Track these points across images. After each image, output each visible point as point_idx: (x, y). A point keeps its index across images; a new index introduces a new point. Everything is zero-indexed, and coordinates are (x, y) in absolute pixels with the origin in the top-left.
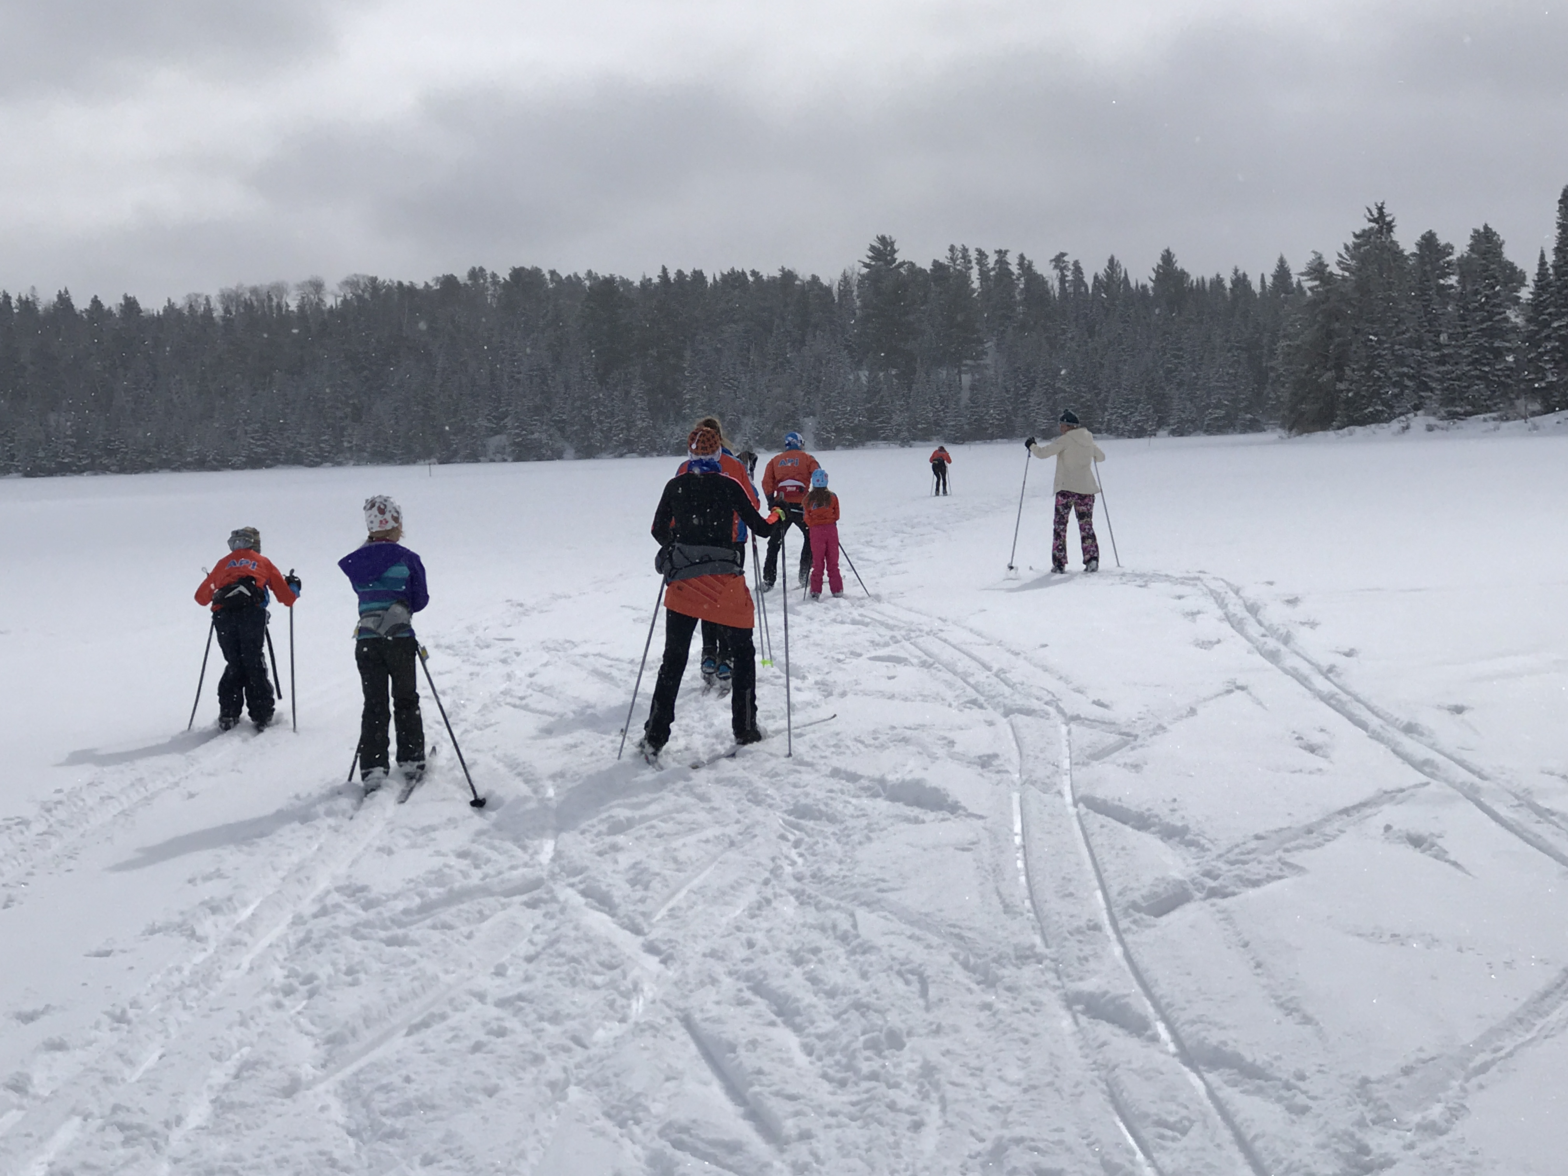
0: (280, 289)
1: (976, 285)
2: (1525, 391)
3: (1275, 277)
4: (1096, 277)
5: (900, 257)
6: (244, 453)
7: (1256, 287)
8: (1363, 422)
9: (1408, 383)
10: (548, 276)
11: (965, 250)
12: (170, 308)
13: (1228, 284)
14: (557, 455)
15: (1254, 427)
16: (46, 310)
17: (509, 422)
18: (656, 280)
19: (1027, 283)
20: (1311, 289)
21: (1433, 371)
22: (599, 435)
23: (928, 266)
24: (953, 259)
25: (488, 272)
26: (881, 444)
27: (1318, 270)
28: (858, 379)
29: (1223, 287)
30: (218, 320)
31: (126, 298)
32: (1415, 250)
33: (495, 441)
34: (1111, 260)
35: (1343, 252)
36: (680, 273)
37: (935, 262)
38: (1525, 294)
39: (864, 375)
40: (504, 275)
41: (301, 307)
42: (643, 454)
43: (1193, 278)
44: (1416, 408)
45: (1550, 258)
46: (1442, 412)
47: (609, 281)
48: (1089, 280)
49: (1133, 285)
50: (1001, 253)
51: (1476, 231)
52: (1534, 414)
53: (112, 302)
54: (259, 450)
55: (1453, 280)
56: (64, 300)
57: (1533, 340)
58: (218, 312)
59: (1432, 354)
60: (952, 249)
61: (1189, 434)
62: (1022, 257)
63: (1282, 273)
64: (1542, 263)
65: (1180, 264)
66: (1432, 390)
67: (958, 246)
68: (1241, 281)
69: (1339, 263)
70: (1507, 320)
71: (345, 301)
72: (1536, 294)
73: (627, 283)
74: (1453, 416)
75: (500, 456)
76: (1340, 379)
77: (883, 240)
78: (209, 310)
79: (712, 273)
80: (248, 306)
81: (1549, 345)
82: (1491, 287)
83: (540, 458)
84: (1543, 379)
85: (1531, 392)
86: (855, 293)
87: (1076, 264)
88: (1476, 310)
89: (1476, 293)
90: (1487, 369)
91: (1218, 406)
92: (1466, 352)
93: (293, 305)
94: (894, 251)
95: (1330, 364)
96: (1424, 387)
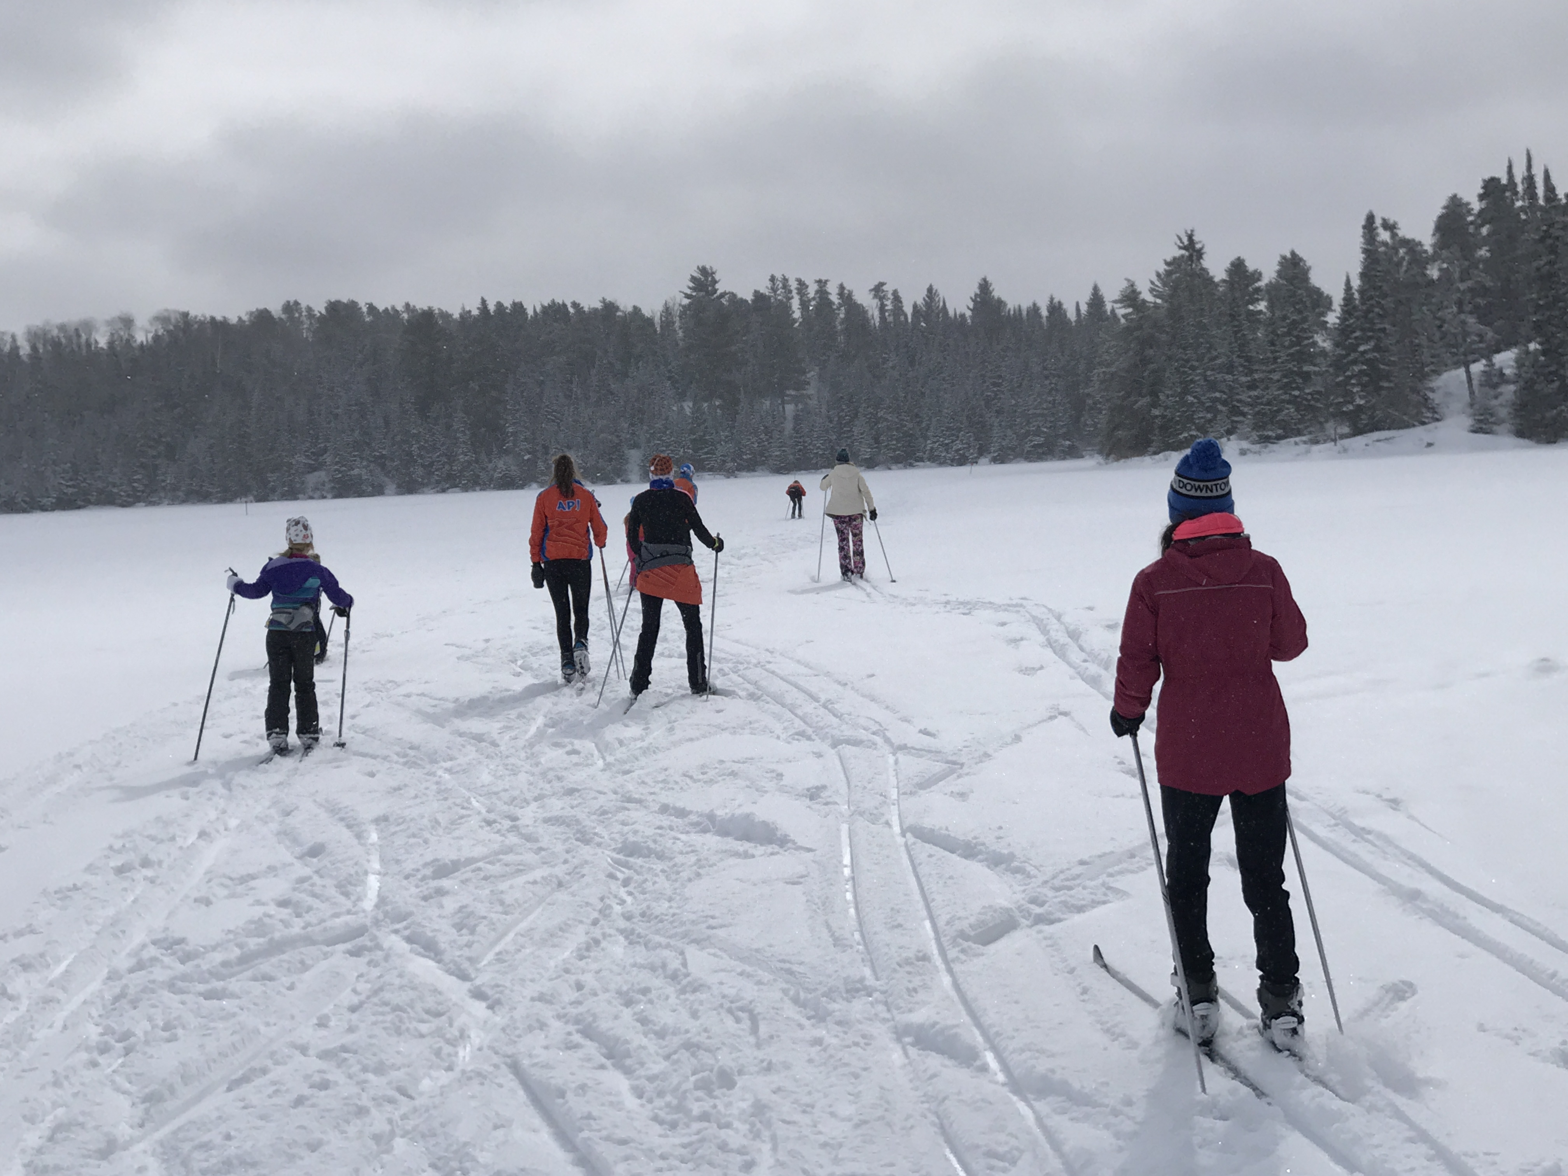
0: (88, 326)
1: (797, 314)
2: (1334, 415)
3: (1090, 305)
4: (915, 306)
5: (721, 288)
6: (53, 494)
7: (1072, 315)
9: (1220, 407)
10: (365, 309)
11: (785, 280)
13: (1044, 313)
14: (378, 491)
15: (1072, 453)
17: (328, 458)
18: (475, 312)
19: (847, 312)
20: (1124, 316)
21: (1245, 396)
22: (420, 471)
23: (749, 297)
24: (774, 290)
25: (303, 305)
27: (1131, 297)
28: (682, 408)
29: (1040, 317)
30: (25, 359)
32: (1225, 276)
33: (312, 479)
34: (930, 290)
35: (1155, 279)
36: (499, 305)
37: (757, 294)
38: (1332, 318)
39: (688, 406)
40: (320, 308)
41: (111, 344)
42: (466, 489)
43: (1010, 306)
44: (1229, 432)
45: (1356, 283)
46: (1255, 435)
47: (428, 315)
48: (908, 309)
49: (951, 313)
50: (822, 283)
51: (1284, 257)
52: (1343, 437)
54: (70, 490)
55: (1262, 306)
57: (1339, 365)
58: (25, 349)
59: (1244, 379)
60: (773, 279)
61: (1010, 461)
62: (842, 287)
63: (1097, 300)
64: (1348, 287)
65: (998, 292)
66: (1244, 414)
67: (779, 276)
68: (1056, 309)
69: (1152, 291)
70: (1315, 344)
71: (156, 338)
72: (1343, 319)
73: (446, 316)
74: (1266, 440)
75: (319, 493)
76: (1154, 405)
77: (703, 271)
78: (15, 349)
79: (533, 304)
80: (56, 344)
81: (1356, 369)
82: (1300, 312)
83: (361, 494)
84: (1351, 402)
85: (1340, 416)
86: (677, 324)
87: (895, 293)
88: (1284, 335)
89: (1284, 318)
90: (1296, 393)
91: (1038, 433)
92: (1276, 376)
93: (102, 342)
94: (715, 282)
95: (1144, 391)
96: (1236, 411)
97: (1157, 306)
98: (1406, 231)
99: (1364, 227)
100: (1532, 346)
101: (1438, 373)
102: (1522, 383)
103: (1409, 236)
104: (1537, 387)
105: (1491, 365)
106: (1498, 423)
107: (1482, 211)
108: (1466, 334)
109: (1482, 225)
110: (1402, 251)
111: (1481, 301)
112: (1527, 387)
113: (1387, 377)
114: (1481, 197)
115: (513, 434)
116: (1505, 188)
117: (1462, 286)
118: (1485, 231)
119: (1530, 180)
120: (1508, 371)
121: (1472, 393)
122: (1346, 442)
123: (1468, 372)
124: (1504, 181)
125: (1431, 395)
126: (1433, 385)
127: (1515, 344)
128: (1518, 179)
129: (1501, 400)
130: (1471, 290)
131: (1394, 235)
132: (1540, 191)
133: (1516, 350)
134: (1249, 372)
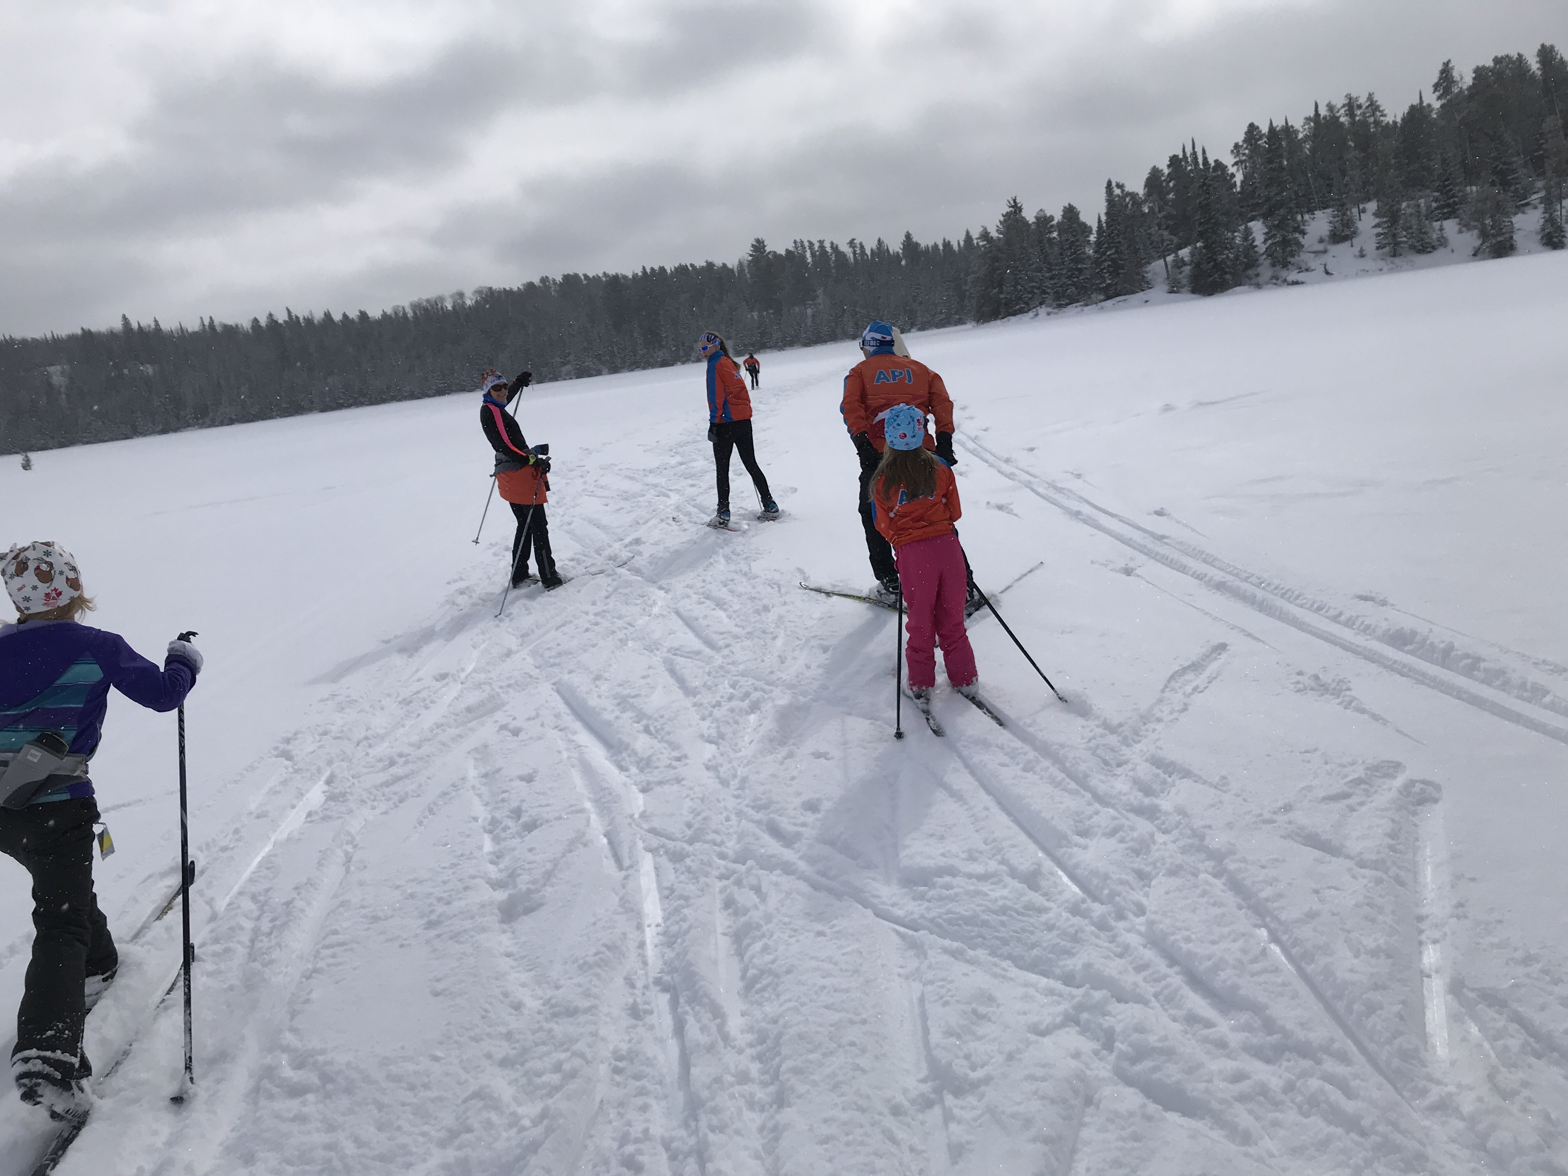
0: (442, 299)
1: (810, 260)
2: (1096, 290)
3: (965, 241)
4: (872, 250)
5: (768, 249)
6: (434, 388)
7: (956, 248)
8: (1014, 314)
9: (1036, 291)
10: (583, 277)
11: (802, 242)
12: (385, 315)
13: (941, 248)
14: (599, 373)
15: (960, 322)
16: (318, 322)
17: (571, 357)
18: (640, 274)
19: (836, 256)
20: (983, 246)
21: (1048, 283)
22: (619, 360)
23: (783, 253)
24: (796, 248)
25: (550, 278)
26: (768, 350)
27: (985, 235)
28: (753, 316)
29: (939, 249)
30: (411, 319)
31: (361, 312)
32: (1034, 220)
33: (565, 369)
34: (879, 240)
35: (999, 224)
36: (652, 269)
37: (787, 250)
38: (1093, 238)
39: (755, 314)
40: (559, 279)
41: (454, 307)
42: (644, 368)
43: (922, 245)
44: (1041, 304)
45: (1104, 218)
46: (1054, 304)
47: (616, 278)
48: (868, 252)
49: (891, 252)
50: (821, 242)
51: (1065, 207)
52: (1101, 301)
53: (353, 314)
54: (442, 385)
55: (1055, 234)
56: (328, 315)
57: (1097, 262)
58: (410, 314)
59: (1047, 275)
60: (795, 242)
61: (928, 329)
62: (832, 243)
63: (968, 238)
64: (1100, 221)
65: (915, 239)
66: (1048, 293)
67: (798, 240)
68: (947, 245)
69: (997, 231)
70: (1084, 253)
71: (477, 302)
72: (1098, 238)
73: (625, 277)
74: (1060, 306)
75: (569, 376)
76: (1001, 293)
77: (758, 241)
78: (405, 314)
79: (669, 267)
80: (426, 310)
81: (1106, 264)
82: (1075, 236)
83: (590, 376)
84: (1104, 282)
85: (1100, 290)
86: (746, 271)
87: (861, 244)
88: (1068, 249)
89: (1067, 240)
90: (1075, 280)
91: (941, 313)
92: (1064, 272)
93: (449, 306)
94: (764, 246)
95: (995, 285)
96: (1044, 292)
97: (999, 239)
98: (1129, 188)
99: (1107, 188)
100: (1198, 244)
101: (1149, 263)
102: (1193, 265)
103: (1130, 191)
104: (1202, 266)
105: (1177, 256)
106: (1182, 287)
107: (1169, 174)
108: (1163, 241)
109: (1170, 181)
110: (1127, 200)
111: (1170, 222)
112: (1197, 266)
113: (1122, 267)
114: (1169, 166)
115: (666, 337)
116: (1181, 160)
117: (1160, 215)
118: (1171, 184)
119: (1194, 153)
120: (1186, 259)
121: (1167, 272)
122: (1103, 304)
123: (1165, 261)
124: (1181, 156)
125: (1146, 275)
126: (1147, 269)
127: (1190, 245)
128: (1188, 155)
129: (1184, 274)
130: (1164, 217)
131: (1123, 191)
132: (1200, 160)
133: (1190, 247)
134: (1050, 270)
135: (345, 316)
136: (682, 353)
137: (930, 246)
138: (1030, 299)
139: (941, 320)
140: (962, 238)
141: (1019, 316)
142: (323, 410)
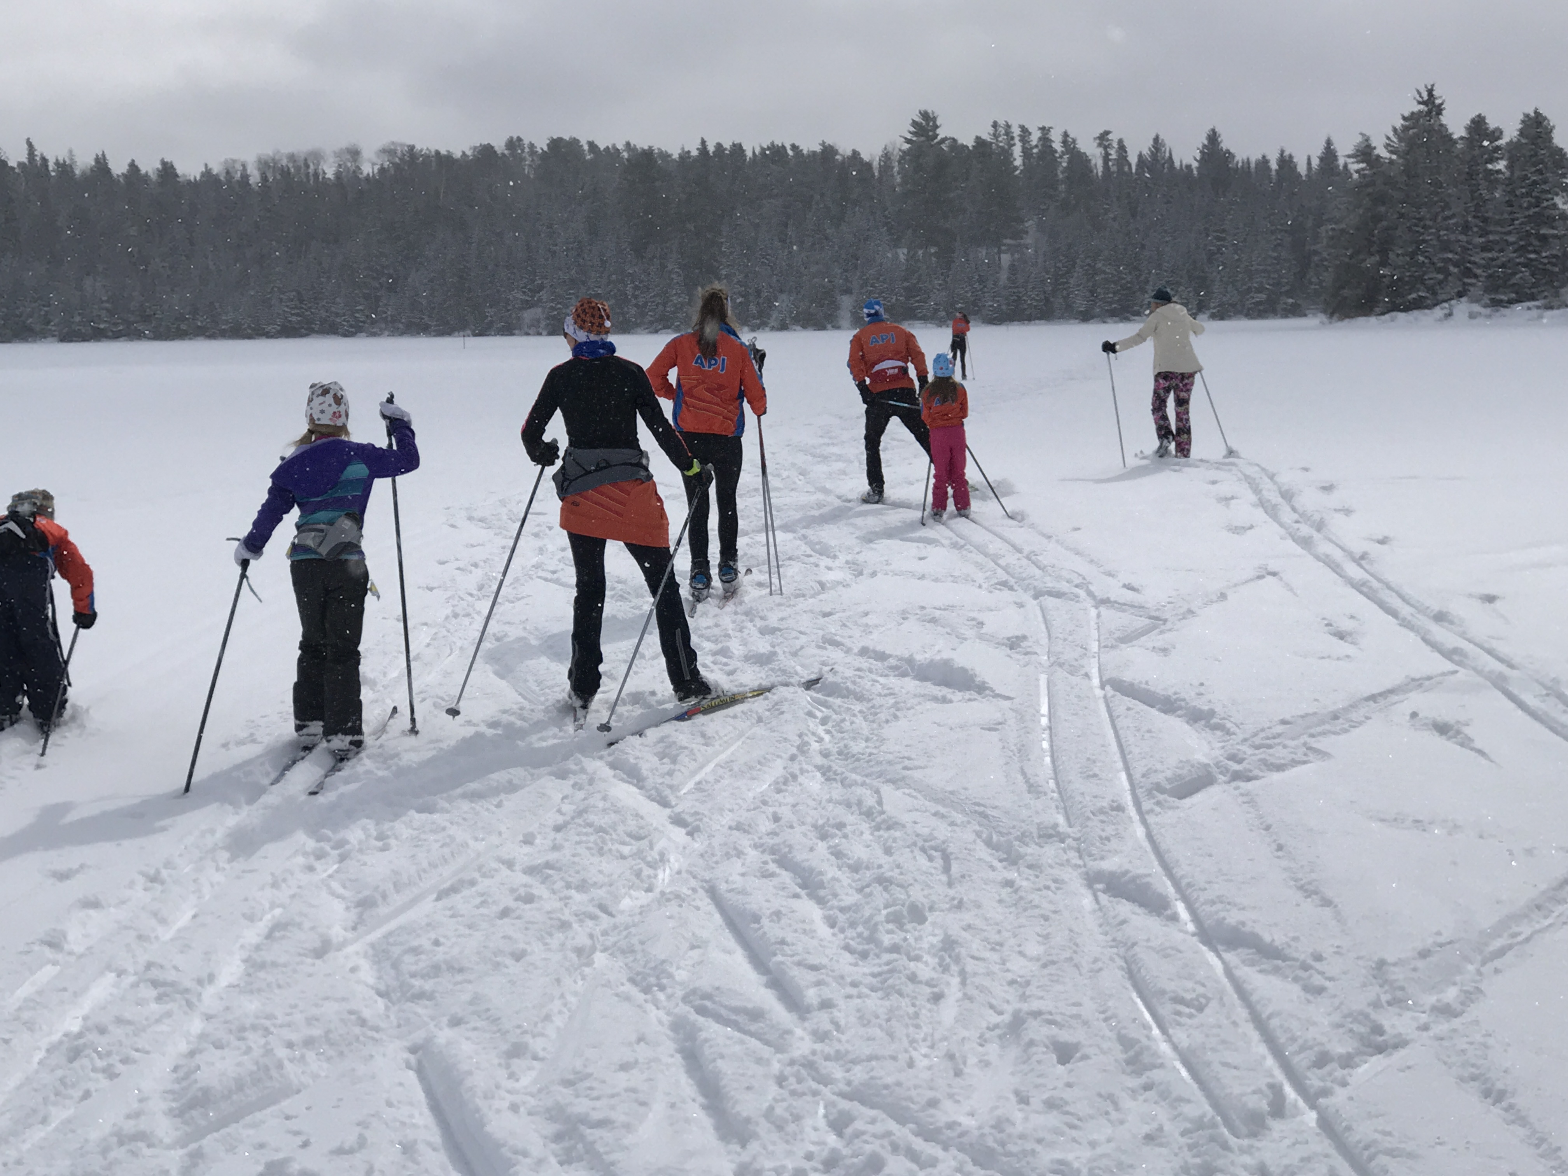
0: (317, 156)
1: (1018, 162)
3: (1321, 159)
4: (1140, 156)
5: (942, 133)
6: (278, 321)
7: (1302, 169)
8: (1408, 308)
9: (1452, 269)
10: (586, 147)
11: (1008, 126)
12: (207, 174)
13: (1274, 166)
15: (1295, 311)
16: (83, 173)
17: (544, 295)
18: (694, 153)
19: (1070, 162)
20: (1357, 171)
21: (1478, 258)
23: (970, 143)
24: (996, 136)
25: (526, 142)
27: (1365, 152)
28: (896, 257)
29: (1269, 169)
30: (254, 186)
31: (164, 163)
32: (1463, 133)
33: (528, 315)
34: (1156, 139)
35: (1391, 134)
36: (719, 146)
37: (978, 139)
39: (902, 253)
40: (542, 145)
41: (338, 175)
43: (1239, 158)
44: (1460, 295)
46: (1486, 299)
47: (648, 155)
48: (1133, 159)
49: (1177, 164)
50: (1045, 131)
51: (1527, 116)
53: (149, 166)
55: (1501, 165)
56: (101, 164)
58: (255, 178)
59: (1478, 240)
60: (995, 125)
61: (1229, 317)
62: (1066, 135)
63: (1329, 155)
65: (1226, 144)
66: (1476, 276)
67: (1001, 122)
68: (1286, 162)
69: (1387, 146)
70: (1554, 206)
71: (382, 170)
73: (665, 156)
74: (1496, 304)
75: (535, 329)
76: (1384, 263)
77: (925, 115)
78: (245, 177)
79: (751, 147)
80: (285, 173)
82: (1540, 172)
86: (896, 169)
87: (1120, 142)
88: (1523, 195)
89: (1526, 177)
90: (1532, 256)
91: (1260, 290)
92: (1512, 239)
93: (330, 172)
94: (936, 127)
95: (1374, 248)
96: (1468, 273)
97: (1391, 162)
115: (727, 276)
134: (1484, 233)
135: (133, 166)
136: (753, 308)
137: (1253, 160)
138: (1440, 283)
139: (1259, 303)
140: (1316, 152)
141: (1416, 313)
142: (68, 337)
